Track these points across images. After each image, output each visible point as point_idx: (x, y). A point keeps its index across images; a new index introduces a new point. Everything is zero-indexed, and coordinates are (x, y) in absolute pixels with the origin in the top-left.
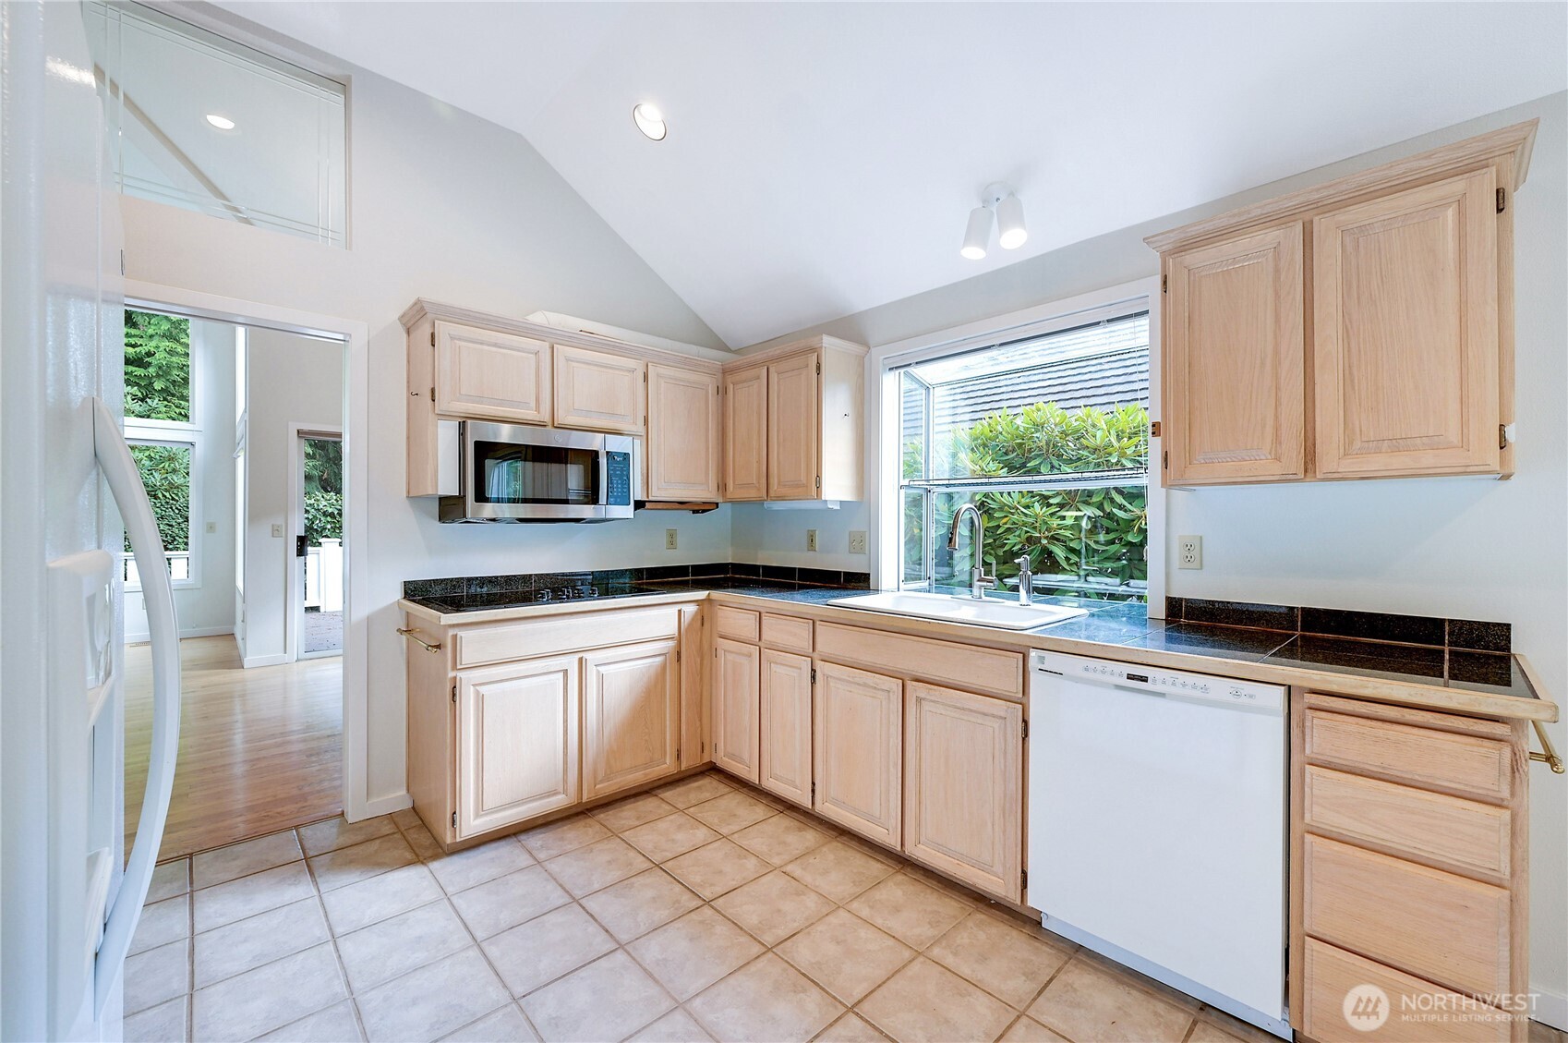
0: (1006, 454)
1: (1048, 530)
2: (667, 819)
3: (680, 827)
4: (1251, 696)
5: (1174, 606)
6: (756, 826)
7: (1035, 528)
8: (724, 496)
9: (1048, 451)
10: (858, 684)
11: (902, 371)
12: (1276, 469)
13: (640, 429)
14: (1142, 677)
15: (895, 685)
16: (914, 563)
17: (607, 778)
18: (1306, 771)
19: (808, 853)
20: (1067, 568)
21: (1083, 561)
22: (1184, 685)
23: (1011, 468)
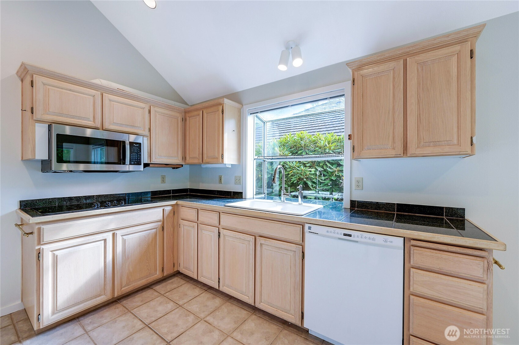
0: (291, 148)
1: (306, 175)
2: (156, 300)
3: (160, 304)
4: (391, 242)
5: (353, 203)
6: (195, 299)
7: (301, 175)
8: (185, 162)
9: (305, 148)
10: (237, 238)
11: (255, 115)
12: (393, 153)
13: (147, 133)
14: (349, 235)
15: (252, 239)
16: (259, 187)
17: (127, 284)
18: (411, 271)
19: (217, 309)
20: (312, 189)
21: (317, 186)
22: (365, 238)
23: (293, 154)
